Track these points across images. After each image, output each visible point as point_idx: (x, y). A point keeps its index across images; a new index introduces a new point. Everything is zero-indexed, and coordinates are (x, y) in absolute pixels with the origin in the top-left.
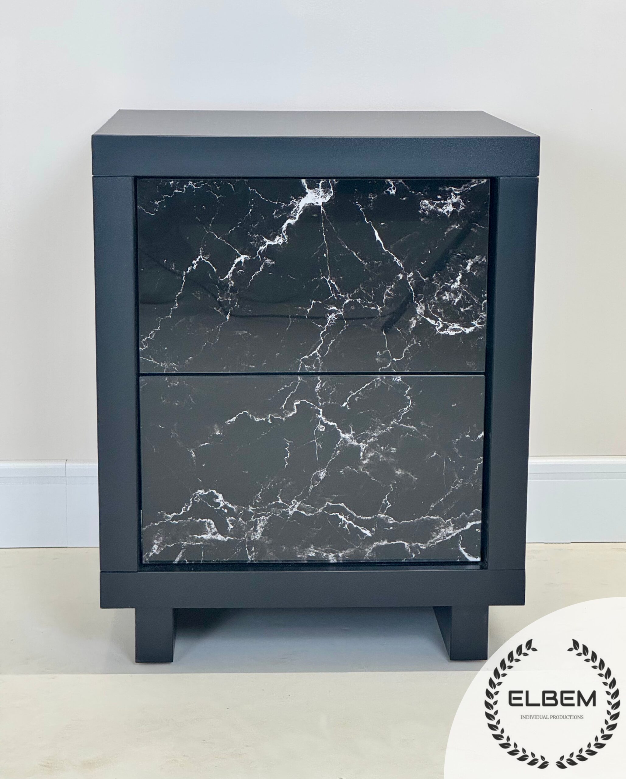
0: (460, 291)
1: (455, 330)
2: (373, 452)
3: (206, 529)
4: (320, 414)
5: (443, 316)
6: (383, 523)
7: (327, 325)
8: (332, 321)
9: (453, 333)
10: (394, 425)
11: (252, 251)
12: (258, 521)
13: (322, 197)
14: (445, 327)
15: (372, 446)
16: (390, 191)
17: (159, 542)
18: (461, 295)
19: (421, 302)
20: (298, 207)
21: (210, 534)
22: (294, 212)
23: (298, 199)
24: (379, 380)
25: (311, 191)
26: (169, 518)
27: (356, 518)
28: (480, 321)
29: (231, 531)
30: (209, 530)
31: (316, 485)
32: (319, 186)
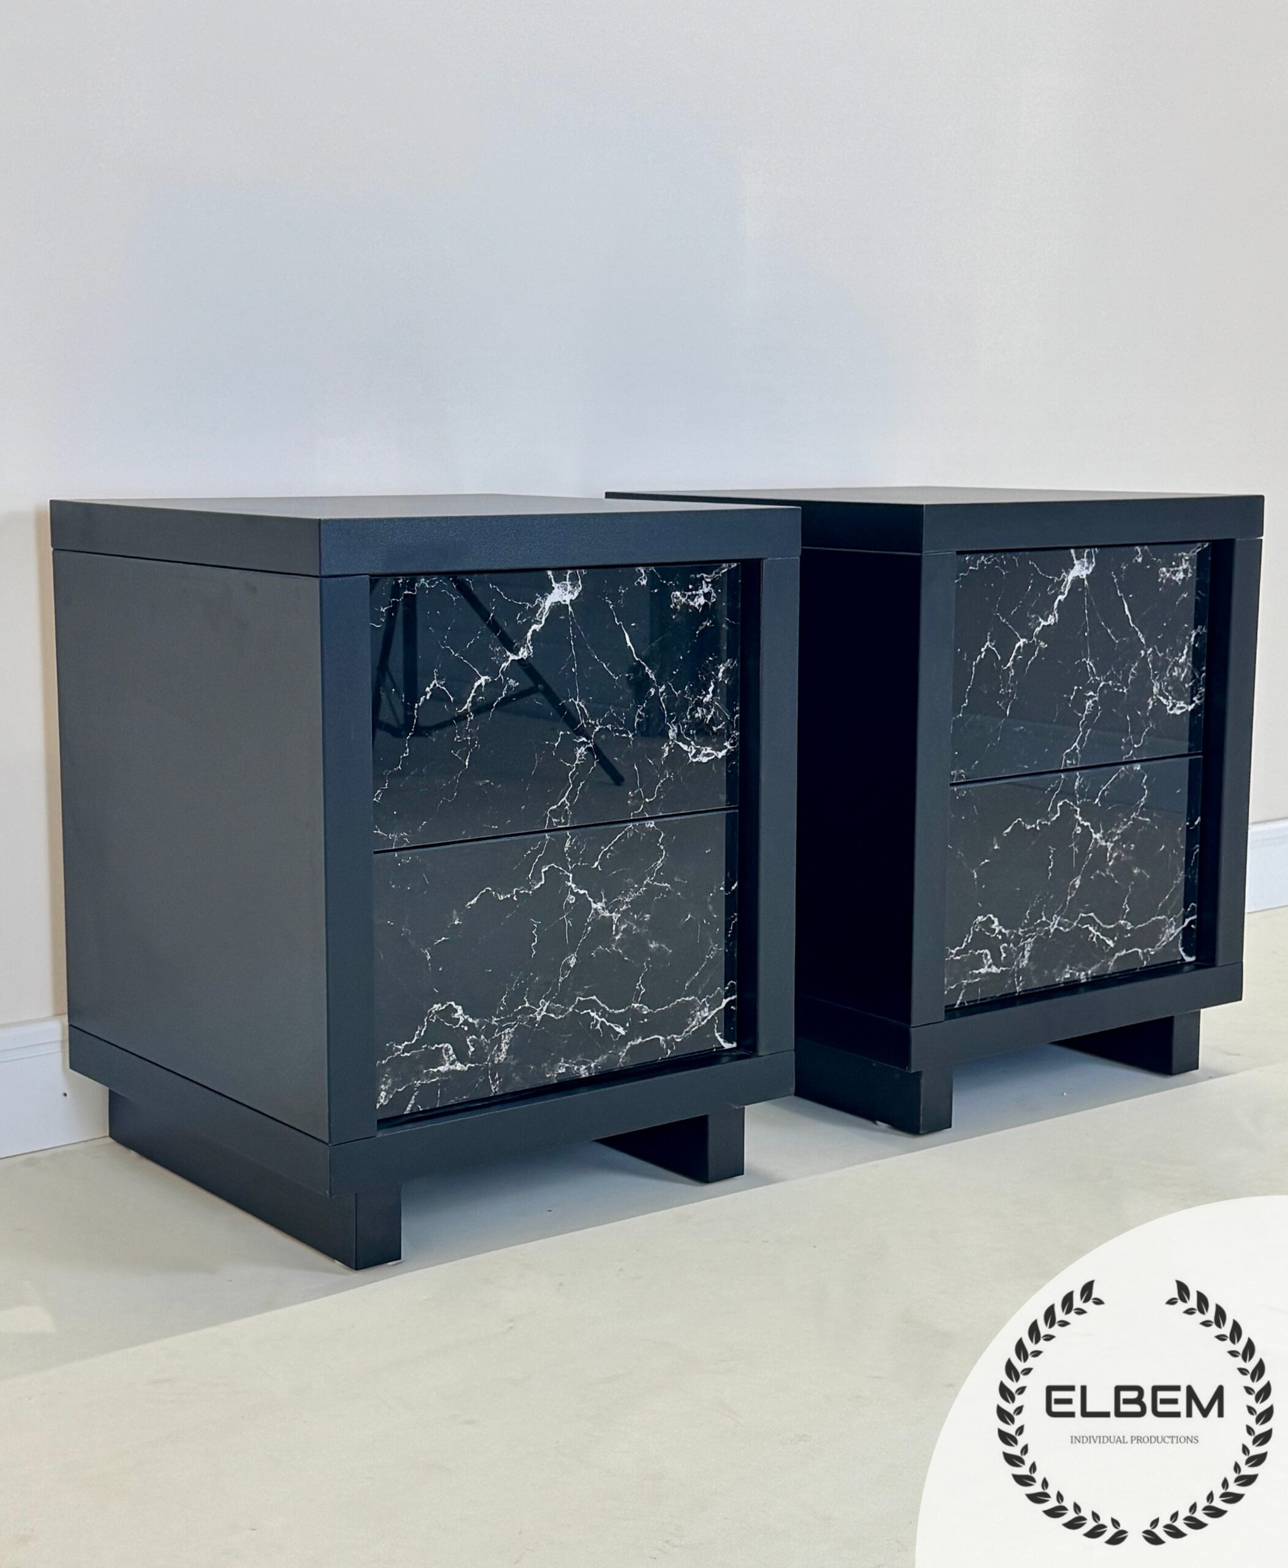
0: (712, 705)
1: (708, 755)
2: (625, 923)
3: (443, 1058)
4: (569, 881)
5: (696, 739)
6: (637, 1014)
7: (576, 762)
8: (581, 756)
9: (705, 760)
10: (648, 885)
11: (493, 670)
12: (503, 1036)
13: (569, 593)
14: (698, 752)
15: (625, 915)
16: (641, 582)
17: (387, 1088)
18: (713, 710)
19: (674, 723)
20: (544, 608)
21: (447, 1064)
22: (539, 615)
23: (544, 597)
24: (631, 828)
25: (557, 585)
26: (399, 1050)
27: (610, 1014)
28: (732, 742)
29: (472, 1055)
30: (446, 1059)
31: (566, 976)
32: (566, 577)
